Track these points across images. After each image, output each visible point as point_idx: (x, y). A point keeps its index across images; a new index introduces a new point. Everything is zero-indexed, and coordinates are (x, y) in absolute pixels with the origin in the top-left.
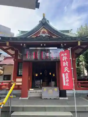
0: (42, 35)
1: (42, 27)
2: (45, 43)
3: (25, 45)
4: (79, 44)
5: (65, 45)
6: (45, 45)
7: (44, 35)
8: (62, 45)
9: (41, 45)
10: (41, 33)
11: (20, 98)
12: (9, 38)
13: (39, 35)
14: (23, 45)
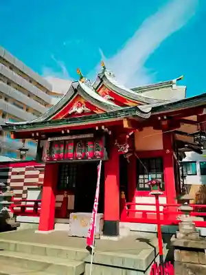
0: (76, 112)
3: (37, 134)
6: (68, 131)
7: (79, 111)
8: (97, 128)
9: (63, 132)
11: (37, 232)
13: (72, 111)
14: (35, 134)
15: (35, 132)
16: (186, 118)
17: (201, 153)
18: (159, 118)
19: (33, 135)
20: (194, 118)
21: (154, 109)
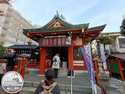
0: (55, 27)
1: (55, 21)
2: (55, 32)
3: (40, 34)
4: (83, 31)
5: (71, 33)
6: (55, 34)
8: (69, 33)
9: (52, 34)
10: (55, 25)
11: (38, 75)
12: (28, 30)
14: (39, 34)
16: (90, 35)
20: (93, 35)
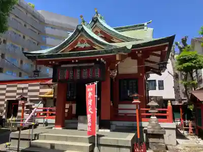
0: (80, 46)
3: (54, 62)
4: (118, 58)
5: (102, 59)
6: (77, 61)
8: (97, 60)
9: (73, 61)
11: (54, 128)
13: (76, 46)
14: (52, 62)
15: (52, 61)
16: (155, 52)
17: (161, 75)
18: (137, 52)
19: (50, 62)
20: (159, 53)
21: (134, 46)
